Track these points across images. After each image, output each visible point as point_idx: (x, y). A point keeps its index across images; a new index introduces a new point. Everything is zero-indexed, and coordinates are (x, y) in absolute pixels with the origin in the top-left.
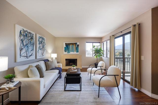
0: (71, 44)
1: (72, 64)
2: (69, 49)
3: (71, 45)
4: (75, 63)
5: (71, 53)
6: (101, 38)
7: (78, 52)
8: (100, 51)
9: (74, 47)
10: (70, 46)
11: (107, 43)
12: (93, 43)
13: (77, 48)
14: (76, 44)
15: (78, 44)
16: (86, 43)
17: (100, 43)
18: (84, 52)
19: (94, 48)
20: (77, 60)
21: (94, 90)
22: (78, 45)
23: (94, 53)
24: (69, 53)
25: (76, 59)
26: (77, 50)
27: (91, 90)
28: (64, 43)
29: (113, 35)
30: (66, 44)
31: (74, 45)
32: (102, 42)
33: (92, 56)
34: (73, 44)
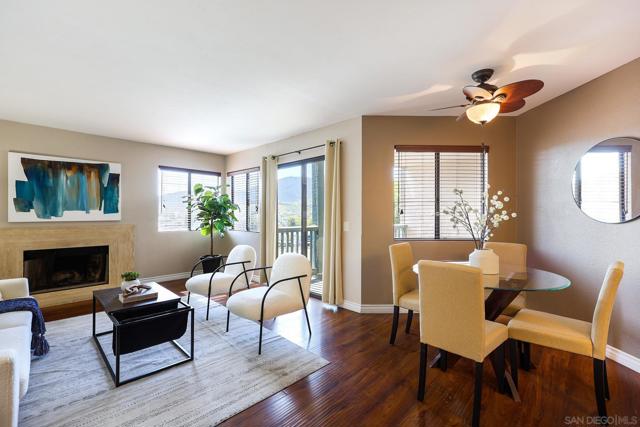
0: (68, 166)
1: (68, 275)
2: (55, 194)
3: (69, 174)
4: (95, 268)
5: (69, 216)
6: (224, 158)
7: (117, 211)
8: (225, 210)
9: (92, 184)
10: (63, 178)
11: (248, 178)
12: (191, 171)
13: (110, 192)
14: (101, 169)
15: (114, 168)
16: (159, 171)
17: (219, 174)
18: (148, 210)
19: (199, 195)
20: (108, 252)
21: (239, 343)
22: (115, 178)
23: (200, 215)
24: (53, 219)
25: (105, 249)
26: (111, 199)
27: (225, 345)
28: (10, 154)
29: (274, 157)
30: (24, 161)
31: (89, 177)
32: (228, 174)
33: (187, 229)
34: (81, 168)
